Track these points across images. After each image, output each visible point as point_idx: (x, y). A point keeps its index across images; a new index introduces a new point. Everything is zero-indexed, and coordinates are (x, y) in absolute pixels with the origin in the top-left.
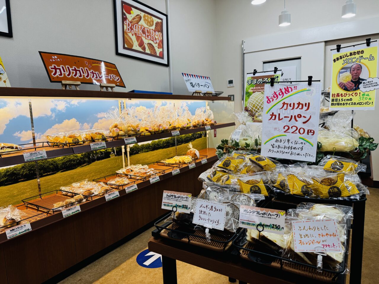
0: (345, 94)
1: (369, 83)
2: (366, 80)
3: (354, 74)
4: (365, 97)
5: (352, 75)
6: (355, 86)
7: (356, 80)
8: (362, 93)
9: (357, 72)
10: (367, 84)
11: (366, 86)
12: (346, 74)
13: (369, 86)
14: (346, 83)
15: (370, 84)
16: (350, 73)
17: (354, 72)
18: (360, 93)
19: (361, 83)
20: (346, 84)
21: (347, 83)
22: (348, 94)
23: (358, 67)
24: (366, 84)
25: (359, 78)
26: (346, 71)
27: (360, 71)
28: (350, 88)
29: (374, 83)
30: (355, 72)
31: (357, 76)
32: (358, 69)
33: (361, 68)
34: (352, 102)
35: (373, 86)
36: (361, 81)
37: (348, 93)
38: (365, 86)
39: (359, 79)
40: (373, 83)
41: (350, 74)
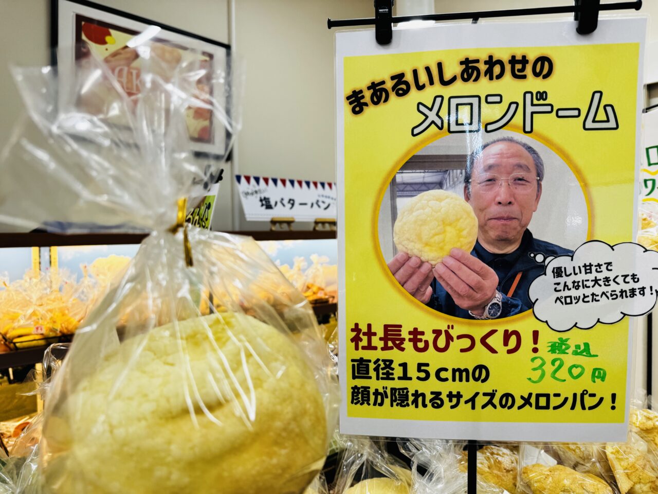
0: (437, 333)
1: (591, 277)
2: (570, 254)
3: (495, 210)
4: (569, 359)
5: (480, 210)
6: (503, 287)
7: (511, 249)
8: (546, 337)
9: (513, 195)
10: (579, 278)
11: (574, 293)
12: (440, 200)
13: (588, 292)
14: (443, 264)
15: (596, 281)
16: (467, 198)
17: (489, 195)
18: (536, 334)
19: (541, 269)
20: (440, 270)
21: (451, 262)
22: (459, 337)
23: (520, 166)
24: (569, 281)
25: (527, 234)
26: (440, 185)
27: (530, 189)
28: (469, 297)
29: (620, 280)
30: (502, 191)
31: (515, 223)
32: (520, 174)
33: (540, 175)
34: (487, 387)
35: (614, 296)
36: (540, 258)
37: (460, 327)
38: (567, 293)
39: (529, 242)
40: (612, 275)
41: (468, 207)
